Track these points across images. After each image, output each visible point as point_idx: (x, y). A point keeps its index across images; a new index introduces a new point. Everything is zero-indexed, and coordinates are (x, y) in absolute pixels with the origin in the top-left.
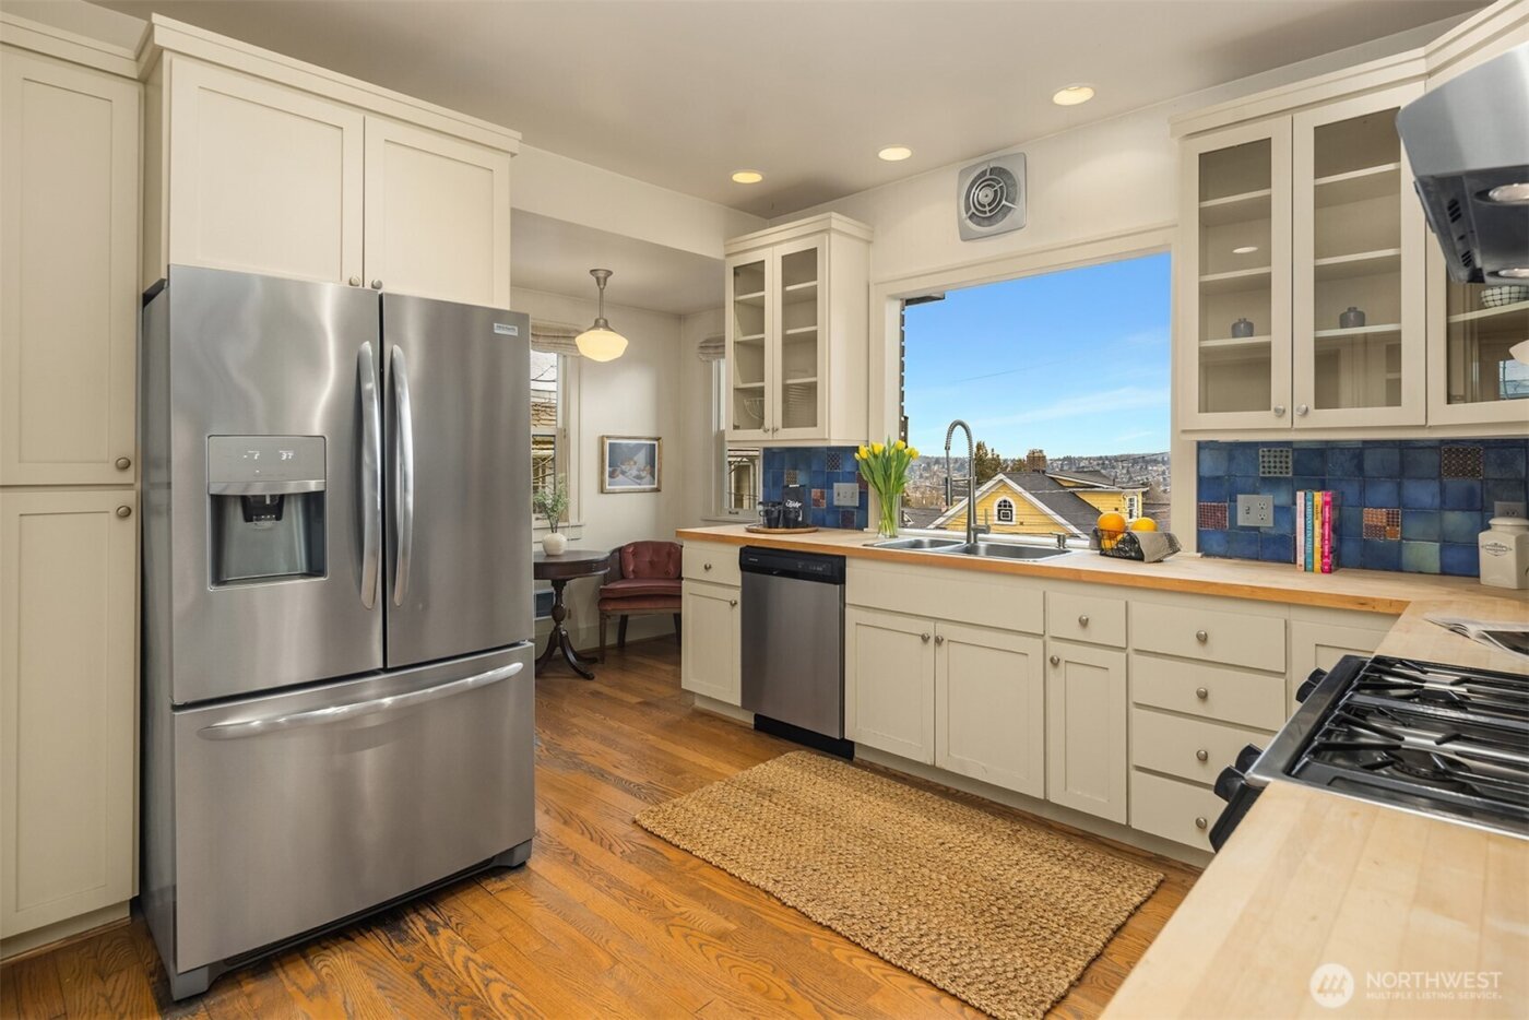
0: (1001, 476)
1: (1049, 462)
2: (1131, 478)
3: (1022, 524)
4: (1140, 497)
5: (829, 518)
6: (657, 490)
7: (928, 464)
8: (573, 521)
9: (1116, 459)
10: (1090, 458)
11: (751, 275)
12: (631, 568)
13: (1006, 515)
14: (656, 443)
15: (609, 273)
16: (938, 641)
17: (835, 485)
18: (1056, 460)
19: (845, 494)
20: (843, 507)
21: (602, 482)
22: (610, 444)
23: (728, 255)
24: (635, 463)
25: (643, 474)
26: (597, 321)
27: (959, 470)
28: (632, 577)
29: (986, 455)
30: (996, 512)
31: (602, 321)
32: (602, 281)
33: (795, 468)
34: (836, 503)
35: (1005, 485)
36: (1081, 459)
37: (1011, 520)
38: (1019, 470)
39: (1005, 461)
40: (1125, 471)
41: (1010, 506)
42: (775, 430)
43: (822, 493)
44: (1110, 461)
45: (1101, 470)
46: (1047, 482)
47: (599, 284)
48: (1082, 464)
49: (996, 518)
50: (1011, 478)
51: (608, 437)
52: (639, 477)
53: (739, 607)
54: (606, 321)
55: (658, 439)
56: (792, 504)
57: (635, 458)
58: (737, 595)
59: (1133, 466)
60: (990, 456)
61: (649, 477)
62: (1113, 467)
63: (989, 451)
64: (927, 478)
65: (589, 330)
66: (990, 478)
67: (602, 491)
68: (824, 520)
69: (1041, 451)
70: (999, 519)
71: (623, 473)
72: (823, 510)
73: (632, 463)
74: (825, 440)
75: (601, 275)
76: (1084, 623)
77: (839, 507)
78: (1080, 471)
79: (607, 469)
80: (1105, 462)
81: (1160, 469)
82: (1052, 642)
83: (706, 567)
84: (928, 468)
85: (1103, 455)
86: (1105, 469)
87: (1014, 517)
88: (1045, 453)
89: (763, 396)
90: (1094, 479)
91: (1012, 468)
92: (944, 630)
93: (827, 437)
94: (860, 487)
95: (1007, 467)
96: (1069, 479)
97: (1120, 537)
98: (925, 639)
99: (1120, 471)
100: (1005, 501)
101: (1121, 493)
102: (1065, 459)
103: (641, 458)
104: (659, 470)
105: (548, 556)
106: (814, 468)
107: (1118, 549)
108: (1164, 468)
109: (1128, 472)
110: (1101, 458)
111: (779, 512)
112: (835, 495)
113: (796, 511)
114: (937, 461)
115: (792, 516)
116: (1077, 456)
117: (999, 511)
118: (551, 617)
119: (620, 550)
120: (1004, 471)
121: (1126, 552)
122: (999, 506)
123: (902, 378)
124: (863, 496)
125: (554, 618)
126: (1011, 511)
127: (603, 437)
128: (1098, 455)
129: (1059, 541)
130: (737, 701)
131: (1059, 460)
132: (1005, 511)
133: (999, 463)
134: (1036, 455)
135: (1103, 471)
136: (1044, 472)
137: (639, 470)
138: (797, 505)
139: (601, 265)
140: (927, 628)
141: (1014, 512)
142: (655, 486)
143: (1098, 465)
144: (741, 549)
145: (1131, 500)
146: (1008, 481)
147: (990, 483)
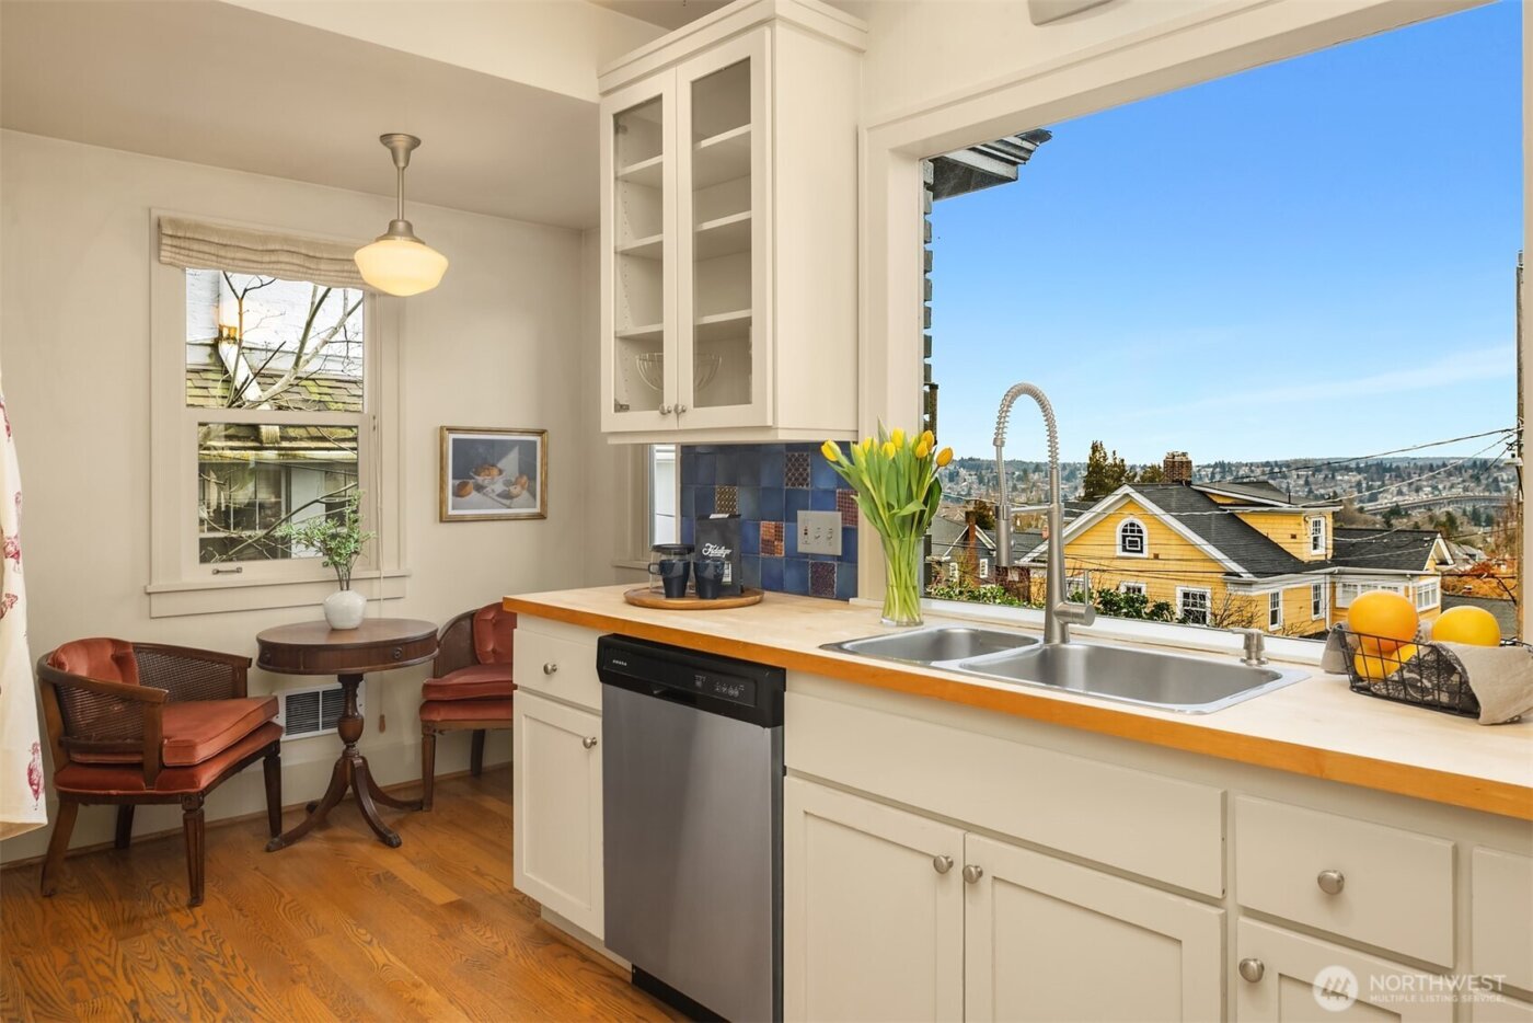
0: (1126, 489)
1: (1195, 469)
2: (1310, 491)
3: (1156, 557)
4: (1330, 520)
5: (790, 576)
6: (541, 516)
7: (1025, 471)
8: (388, 568)
9: (1288, 465)
10: (1252, 464)
11: (640, 124)
12: (490, 648)
13: (1133, 543)
14: (537, 439)
15: (415, 142)
16: (971, 878)
17: (800, 514)
18: (1204, 467)
19: (817, 531)
20: (814, 556)
21: (442, 503)
22: (455, 440)
23: (606, 93)
24: (501, 472)
25: (514, 490)
26: (392, 225)
27: (1068, 479)
28: (491, 661)
29: (1105, 458)
30: (1119, 540)
31: (401, 226)
32: (401, 156)
33: (733, 482)
34: (801, 548)
35: (1132, 501)
36: (1239, 465)
37: (1141, 551)
38: (1152, 480)
39: (1133, 467)
40: (1301, 482)
41: (1140, 531)
42: (680, 411)
43: (778, 530)
44: (1280, 467)
45: (1268, 480)
46: (1193, 499)
47: (395, 161)
48: (1241, 473)
49: (1119, 548)
50: (1141, 492)
51: (451, 430)
52: (507, 496)
53: (598, 750)
54: (409, 226)
55: (541, 433)
56: (714, 551)
57: (499, 465)
58: (594, 727)
59: (1313, 475)
60: (1110, 461)
61: (525, 494)
62: (1285, 477)
63: (1109, 455)
64: (1024, 490)
65: (379, 239)
66: (1109, 491)
67: (444, 519)
68: (781, 579)
69: (1184, 454)
70: (1125, 550)
71: (479, 488)
72: (780, 560)
73: (495, 471)
74: (769, 428)
75: (401, 143)
76: (1332, 888)
77: (806, 555)
78: (1239, 481)
79: (450, 482)
80: (1276, 470)
81: (1353, 479)
82: (1243, 920)
83: (546, 669)
84: (1024, 477)
85: (1272, 459)
86: (1274, 479)
87: (1145, 548)
88: (1190, 457)
89: (660, 348)
90: (1263, 493)
91: (1142, 477)
92: (982, 852)
93: (770, 423)
94: (844, 519)
95: (1135, 476)
96: (1224, 492)
97: (1408, 653)
98: (942, 867)
99: (1294, 482)
100: (1132, 525)
101: (1300, 513)
102: (1216, 465)
103: (510, 463)
104: (544, 485)
105: (334, 631)
106: (765, 482)
107: (1403, 682)
108: (1359, 477)
109: (1307, 483)
110: (1267, 464)
111: (687, 566)
112: (801, 532)
113: (718, 564)
114: (1038, 467)
115: (709, 573)
116: (1234, 461)
117: (1124, 537)
118: (335, 730)
119: (471, 616)
120: (1130, 480)
121: (1423, 690)
122: (1125, 531)
123: (928, 312)
124: (850, 535)
125: (342, 734)
126: (1141, 538)
127: (442, 428)
128: (1264, 460)
129: (1247, 647)
130: (597, 930)
131: (1208, 466)
132: (1132, 539)
133: (1124, 471)
134: (1177, 459)
135: (1271, 482)
136: (1189, 483)
137: (508, 483)
138: (722, 552)
139: (402, 127)
140: (946, 841)
141: (1145, 541)
142: (537, 510)
143: (1263, 473)
144: (601, 641)
145: (1317, 523)
146: (1137, 496)
147: (1110, 499)
